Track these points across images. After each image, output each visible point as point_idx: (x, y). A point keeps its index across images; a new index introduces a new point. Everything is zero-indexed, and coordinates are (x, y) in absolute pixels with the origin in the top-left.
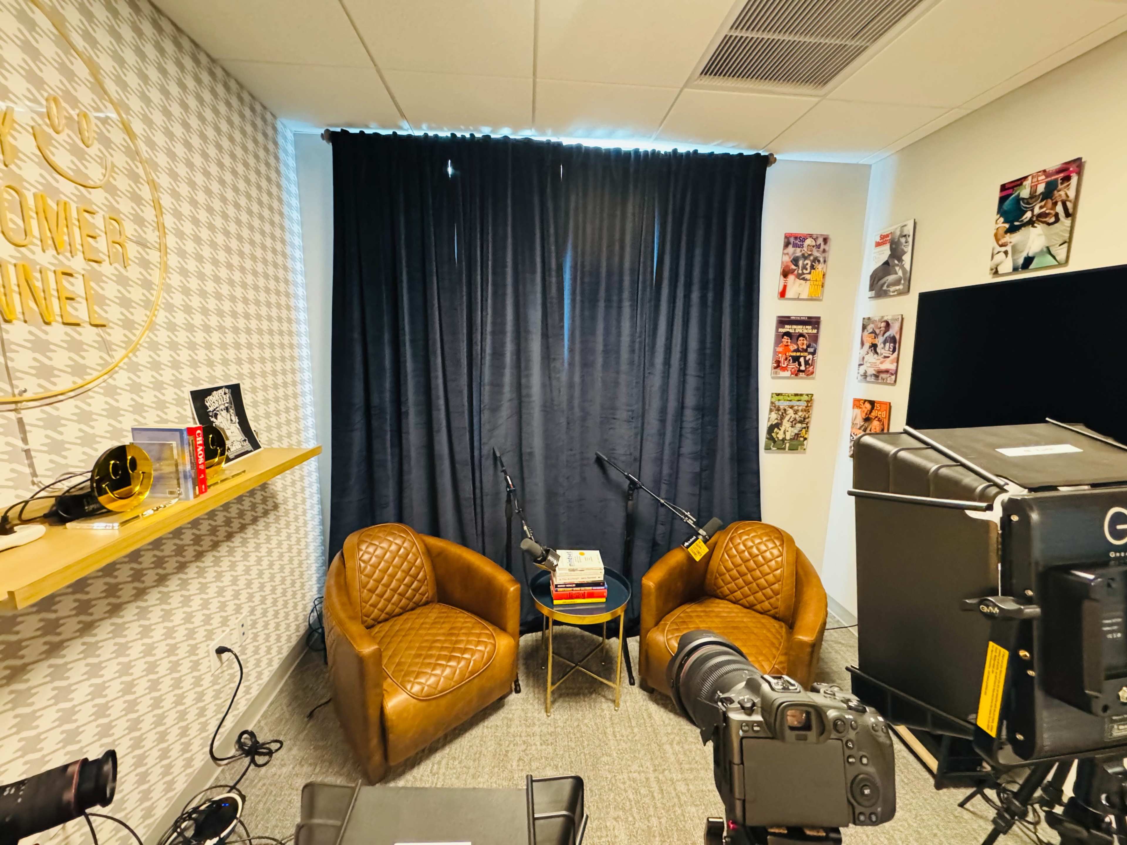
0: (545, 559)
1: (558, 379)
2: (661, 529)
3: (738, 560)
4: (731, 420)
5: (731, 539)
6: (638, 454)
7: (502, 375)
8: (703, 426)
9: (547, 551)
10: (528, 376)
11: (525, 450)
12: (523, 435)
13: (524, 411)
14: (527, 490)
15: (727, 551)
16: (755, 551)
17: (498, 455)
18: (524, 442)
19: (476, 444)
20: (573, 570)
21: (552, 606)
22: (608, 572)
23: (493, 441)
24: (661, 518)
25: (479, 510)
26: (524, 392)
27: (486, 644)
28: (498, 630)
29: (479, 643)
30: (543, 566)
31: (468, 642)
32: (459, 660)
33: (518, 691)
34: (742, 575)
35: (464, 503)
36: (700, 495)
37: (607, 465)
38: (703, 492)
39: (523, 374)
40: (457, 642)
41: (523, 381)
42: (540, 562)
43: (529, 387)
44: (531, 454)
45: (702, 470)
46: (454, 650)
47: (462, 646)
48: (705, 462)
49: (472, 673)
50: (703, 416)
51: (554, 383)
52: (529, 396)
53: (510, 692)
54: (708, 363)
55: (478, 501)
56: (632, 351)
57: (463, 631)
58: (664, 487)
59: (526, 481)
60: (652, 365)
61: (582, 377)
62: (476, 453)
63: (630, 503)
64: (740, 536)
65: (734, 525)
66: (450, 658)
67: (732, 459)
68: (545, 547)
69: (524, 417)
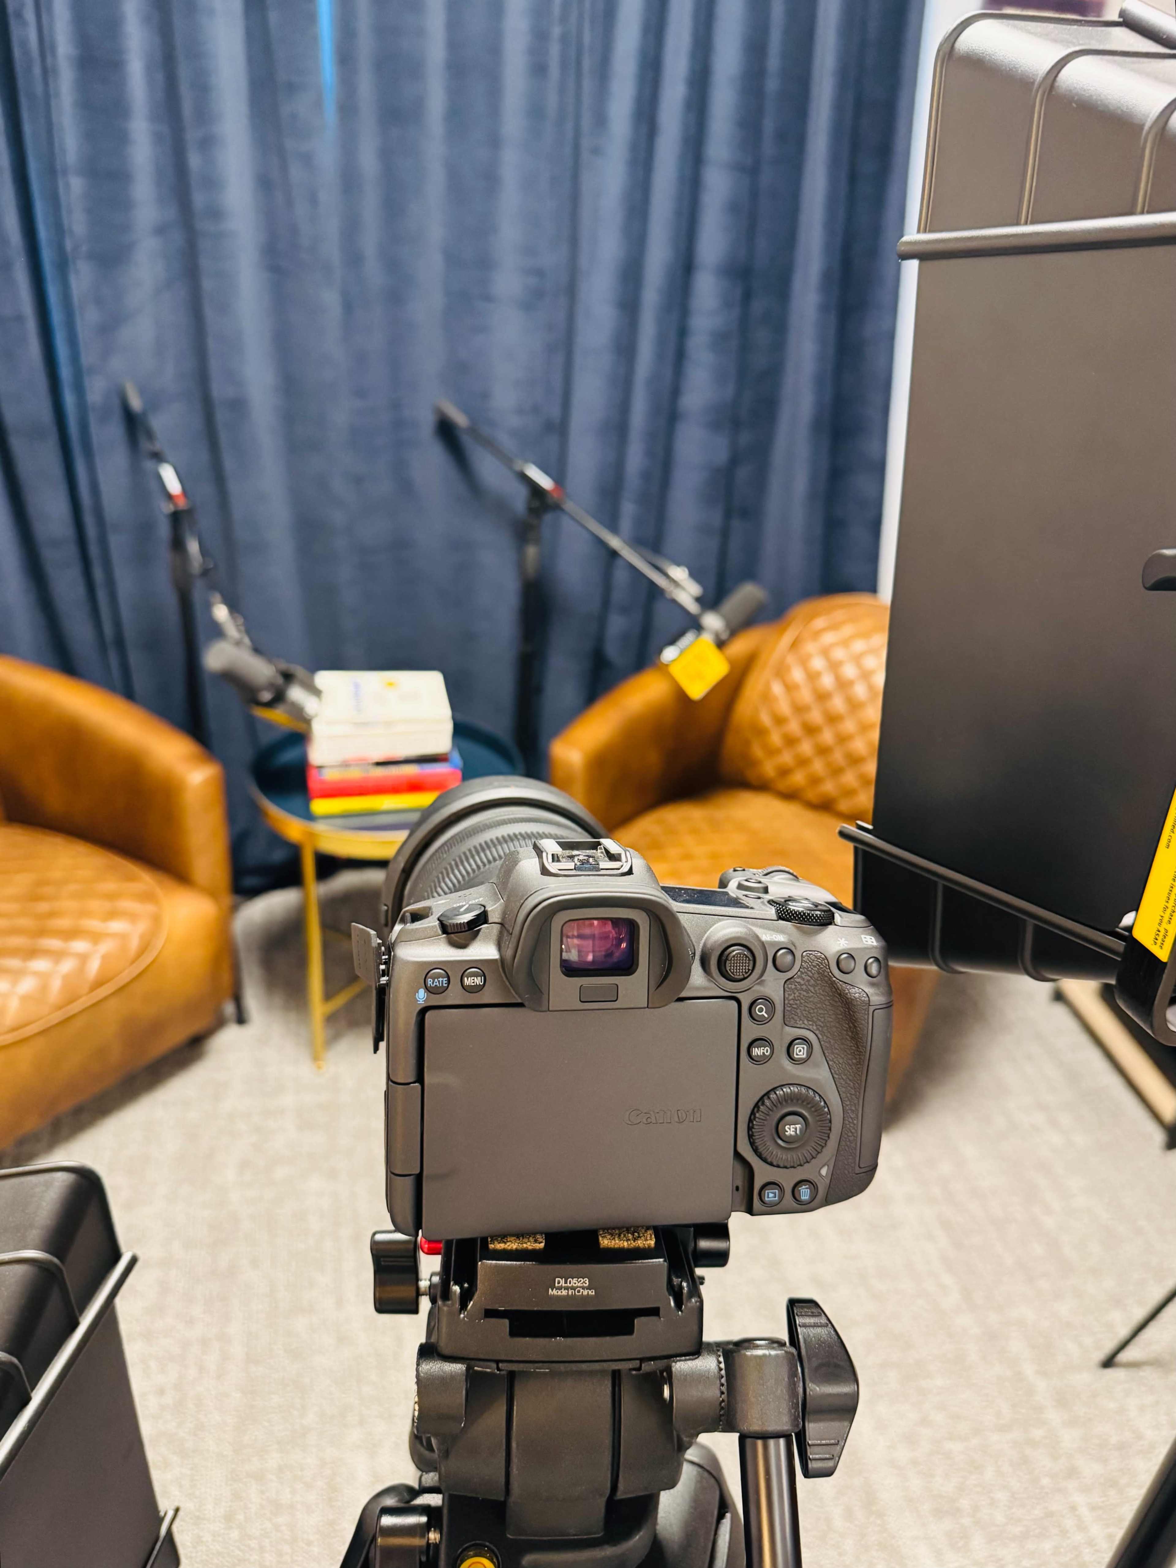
0: (279, 698)
1: (307, 160)
2: (617, 624)
3: (806, 695)
4: (824, 308)
5: (795, 645)
6: (555, 412)
7: (122, 138)
8: (744, 324)
9: (288, 677)
10: (208, 143)
11: (219, 390)
12: (212, 344)
13: (205, 263)
14: (238, 512)
15: (781, 672)
16: (849, 671)
17: (136, 403)
18: (214, 365)
19: (65, 372)
20: (365, 724)
21: (310, 817)
22: (461, 731)
23: (116, 363)
24: (619, 595)
25: (98, 574)
26: (199, 199)
27: (133, 917)
28: (169, 882)
29: (112, 915)
30: (278, 716)
31: (84, 913)
32: (57, 956)
33: (241, 1019)
34: (811, 730)
35: (49, 556)
36: (725, 534)
37: (467, 441)
38: (736, 524)
39: (192, 135)
40: (52, 914)
41: (194, 160)
42: (270, 704)
43: (212, 183)
44: (239, 405)
45: (734, 461)
46: (42, 932)
47: (64, 923)
48: (745, 438)
49: (98, 984)
50: (747, 297)
51: (296, 172)
52: (216, 213)
53: (219, 1023)
54: (769, 125)
55: (94, 550)
56: (539, 69)
57: (72, 887)
58: (628, 509)
59: (234, 487)
60: (601, 120)
61: (386, 155)
62: (69, 399)
63: (531, 551)
64: (817, 634)
65: (802, 610)
66: (32, 953)
67: (817, 425)
68: (283, 666)
69: (207, 284)
